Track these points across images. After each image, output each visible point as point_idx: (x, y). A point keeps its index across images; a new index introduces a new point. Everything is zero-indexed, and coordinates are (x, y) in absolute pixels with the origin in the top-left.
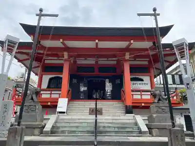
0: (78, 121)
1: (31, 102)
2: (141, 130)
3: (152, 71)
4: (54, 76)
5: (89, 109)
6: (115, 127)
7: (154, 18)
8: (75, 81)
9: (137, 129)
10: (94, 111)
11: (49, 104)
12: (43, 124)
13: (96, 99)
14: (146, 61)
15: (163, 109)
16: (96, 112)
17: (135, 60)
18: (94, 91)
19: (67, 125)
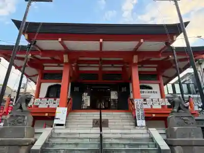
0: (78, 136)
1: (19, 112)
2: (159, 147)
3: (161, 78)
4: (53, 84)
5: (92, 121)
6: (125, 144)
7: (174, 3)
8: (77, 89)
9: (154, 146)
10: (99, 122)
11: (47, 115)
12: (33, 139)
13: (100, 109)
14: (155, 67)
15: (185, 120)
16: (101, 124)
17: (142, 67)
18: (98, 101)
19: (64, 141)
